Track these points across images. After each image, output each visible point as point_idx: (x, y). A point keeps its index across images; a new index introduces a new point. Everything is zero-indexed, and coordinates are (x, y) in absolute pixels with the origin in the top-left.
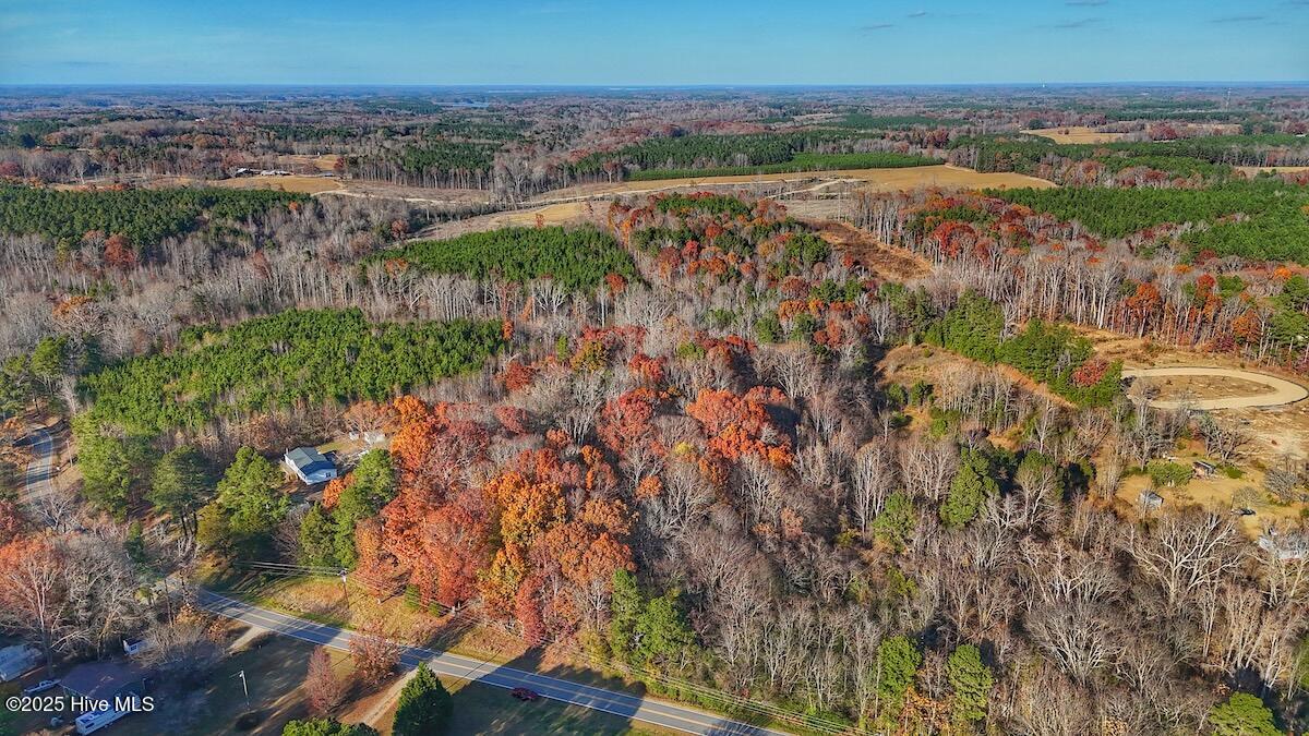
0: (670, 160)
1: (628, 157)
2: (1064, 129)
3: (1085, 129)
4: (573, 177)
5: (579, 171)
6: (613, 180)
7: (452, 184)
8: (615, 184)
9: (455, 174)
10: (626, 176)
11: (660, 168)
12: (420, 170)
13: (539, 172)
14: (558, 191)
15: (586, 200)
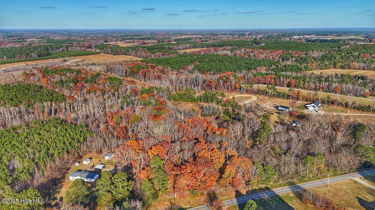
3: (119, 42)
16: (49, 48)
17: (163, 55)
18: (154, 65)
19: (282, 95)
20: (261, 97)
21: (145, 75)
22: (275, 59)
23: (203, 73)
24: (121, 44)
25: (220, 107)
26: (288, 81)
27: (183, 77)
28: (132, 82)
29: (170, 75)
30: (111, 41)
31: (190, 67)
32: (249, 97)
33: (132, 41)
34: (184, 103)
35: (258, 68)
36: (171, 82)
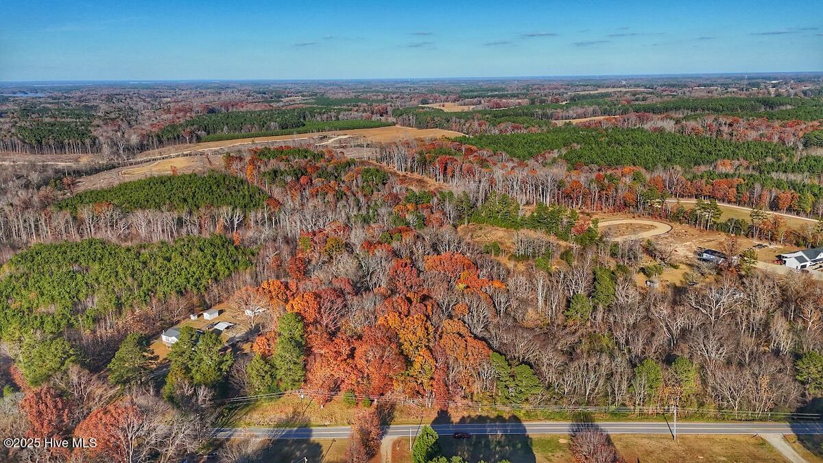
0: (226, 127)
1: (195, 126)
2: (442, 104)
3: (450, 103)
4: (161, 142)
5: (165, 137)
6: (190, 142)
7: (67, 150)
8: (191, 145)
9: (69, 143)
10: (199, 139)
11: (219, 133)
12: (40, 142)
13: (134, 139)
14: (151, 151)
15: (178, 156)
16: (307, 113)
17: (514, 128)
18: (474, 148)
19: (736, 227)
20: (678, 227)
21: (445, 169)
22: (786, 142)
23: (575, 166)
24: (451, 108)
25: (563, 243)
26: (774, 195)
27: (521, 174)
28: (420, 181)
29: (495, 169)
30: (435, 100)
31: (555, 154)
32: (649, 225)
33: (476, 100)
34: (489, 228)
35: (719, 162)
36: (493, 185)
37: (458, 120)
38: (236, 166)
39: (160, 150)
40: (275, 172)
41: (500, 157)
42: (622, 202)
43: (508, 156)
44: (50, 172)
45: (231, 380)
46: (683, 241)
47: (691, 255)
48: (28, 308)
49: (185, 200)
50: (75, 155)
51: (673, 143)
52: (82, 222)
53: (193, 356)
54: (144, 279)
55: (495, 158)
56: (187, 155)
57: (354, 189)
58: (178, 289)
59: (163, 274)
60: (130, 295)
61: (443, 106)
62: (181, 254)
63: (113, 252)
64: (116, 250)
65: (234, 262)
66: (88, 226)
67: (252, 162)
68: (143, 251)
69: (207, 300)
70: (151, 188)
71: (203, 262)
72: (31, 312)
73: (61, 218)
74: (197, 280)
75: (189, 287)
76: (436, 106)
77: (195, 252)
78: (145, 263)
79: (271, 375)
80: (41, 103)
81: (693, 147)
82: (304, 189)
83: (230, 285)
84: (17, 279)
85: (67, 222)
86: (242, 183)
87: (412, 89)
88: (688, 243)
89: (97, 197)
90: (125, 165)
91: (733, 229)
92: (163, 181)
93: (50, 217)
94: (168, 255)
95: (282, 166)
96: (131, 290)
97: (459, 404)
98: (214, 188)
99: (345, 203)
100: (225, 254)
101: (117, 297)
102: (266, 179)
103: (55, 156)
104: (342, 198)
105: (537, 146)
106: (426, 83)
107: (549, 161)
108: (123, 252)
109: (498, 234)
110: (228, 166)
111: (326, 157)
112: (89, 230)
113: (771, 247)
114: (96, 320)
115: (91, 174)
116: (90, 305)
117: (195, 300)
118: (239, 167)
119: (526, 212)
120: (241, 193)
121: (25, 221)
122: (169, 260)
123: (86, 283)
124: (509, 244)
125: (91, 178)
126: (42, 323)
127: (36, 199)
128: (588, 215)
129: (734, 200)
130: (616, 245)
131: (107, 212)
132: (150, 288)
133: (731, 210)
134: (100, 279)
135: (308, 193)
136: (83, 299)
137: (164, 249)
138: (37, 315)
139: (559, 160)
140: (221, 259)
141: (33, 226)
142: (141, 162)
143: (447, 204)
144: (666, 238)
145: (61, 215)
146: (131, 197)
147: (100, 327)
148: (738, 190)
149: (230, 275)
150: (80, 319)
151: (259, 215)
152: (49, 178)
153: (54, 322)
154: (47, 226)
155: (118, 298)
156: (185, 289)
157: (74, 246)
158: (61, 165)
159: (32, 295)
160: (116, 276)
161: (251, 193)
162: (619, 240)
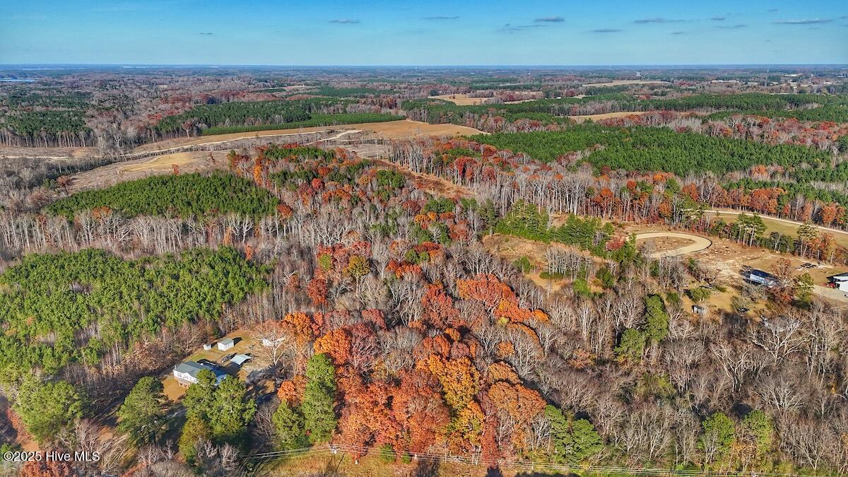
0: (228, 120)
1: (196, 119)
2: (452, 95)
3: (460, 95)
4: (159, 135)
5: (164, 130)
6: (190, 136)
7: (60, 143)
8: (192, 138)
9: (62, 136)
10: (200, 132)
11: (220, 126)
12: (31, 135)
13: (131, 132)
14: (149, 145)
15: (178, 150)
16: (313, 104)
17: (532, 125)
18: (493, 148)
19: (780, 243)
20: (720, 243)
21: (464, 171)
22: (820, 146)
23: (601, 171)
24: (462, 100)
25: (598, 259)
26: (817, 207)
27: (545, 179)
28: (437, 183)
29: (517, 172)
30: (445, 92)
31: (579, 156)
32: (686, 240)
33: (488, 92)
34: (516, 240)
35: (753, 168)
36: (516, 190)
37: (471, 115)
38: (242, 166)
39: (158, 143)
40: (285, 174)
41: (522, 158)
42: (656, 213)
43: (529, 157)
44: (43, 169)
45: (256, 432)
46: (725, 259)
47: (737, 275)
48: (25, 336)
49: (189, 204)
50: (70, 148)
51: (702, 145)
52: (79, 228)
53: (212, 404)
54: (152, 301)
55: (516, 159)
56: (187, 150)
57: (369, 193)
58: (189, 315)
59: (172, 295)
60: (137, 322)
61: (454, 98)
62: (190, 271)
63: (115, 268)
64: (119, 266)
65: (248, 282)
66: (86, 232)
67: (259, 162)
68: (148, 267)
69: (221, 328)
70: (152, 188)
71: (215, 281)
72: (28, 340)
73: (57, 224)
74: (209, 303)
75: (201, 312)
76: (447, 98)
77: (205, 270)
78: (151, 282)
79: (299, 425)
80: (31, 89)
81: (723, 150)
82: (316, 193)
83: (246, 310)
84: (12, 300)
85: (63, 228)
86: (249, 185)
87: (420, 79)
88: (731, 261)
89: (94, 198)
90: (122, 160)
91: (778, 246)
92: (164, 181)
93: (45, 223)
94: (175, 272)
95: (292, 168)
96: (137, 315)
97: (509, 461)
98: (220, 190)
99: (361, 210)
100: (238, 272)
101: (123, 325)
102: (276, 181)
103: (48, 149)
104: (357, 203)
105: (558, 146)
106: (433, 71)
107: (573, 164)
108: (126, 267)
109: (526, 247)
110: (233, 166)
111: (338, 156)
112: (87, 237)
113: (821, 267)
114: (101, 354)
115: (86, 170)
116: (93, 333)
117: (208, 328)
118: (246, 167)
119: (555, 223)
120: (249, 196)
121: (18, 227)
122: (176, 277)
123: (88, 306)
124: (539, 259)
125: (87, 174)
126: (41, 356)
127: (28, 200)
128: (620, 226)
129: (774, 211)
130: (656, 262)
131: (106, 216)
132: (158, 314)
133: (772, 223)
134: (103, 301)
135: (320, 198)
136: (85, 326)
137: (172, 265)
138: (36, 346)
139: (584, 163)
140: (234, 278)
141: (26, 232)
142: (140, 157)
143: (470, 212)
144: (707, 255)
145: (57, 220)
146: (131, 199)
147: (105, 362)
148: (779, 200)
149: (245, 299)
150: (83, 353)
151: (270, 223)
152: (42, 176)
153: (53, 356)
154: (41, 232)
155: (125, 326)
156: (197, 315)
157: (72, 259)
158: (54, 159)
159: (29, 320)
160: (121, 298)
161: (259, 196)
162: (657, 256)
